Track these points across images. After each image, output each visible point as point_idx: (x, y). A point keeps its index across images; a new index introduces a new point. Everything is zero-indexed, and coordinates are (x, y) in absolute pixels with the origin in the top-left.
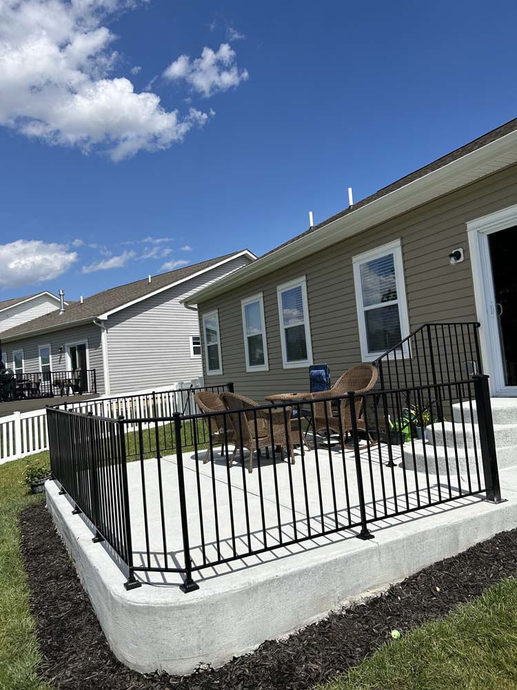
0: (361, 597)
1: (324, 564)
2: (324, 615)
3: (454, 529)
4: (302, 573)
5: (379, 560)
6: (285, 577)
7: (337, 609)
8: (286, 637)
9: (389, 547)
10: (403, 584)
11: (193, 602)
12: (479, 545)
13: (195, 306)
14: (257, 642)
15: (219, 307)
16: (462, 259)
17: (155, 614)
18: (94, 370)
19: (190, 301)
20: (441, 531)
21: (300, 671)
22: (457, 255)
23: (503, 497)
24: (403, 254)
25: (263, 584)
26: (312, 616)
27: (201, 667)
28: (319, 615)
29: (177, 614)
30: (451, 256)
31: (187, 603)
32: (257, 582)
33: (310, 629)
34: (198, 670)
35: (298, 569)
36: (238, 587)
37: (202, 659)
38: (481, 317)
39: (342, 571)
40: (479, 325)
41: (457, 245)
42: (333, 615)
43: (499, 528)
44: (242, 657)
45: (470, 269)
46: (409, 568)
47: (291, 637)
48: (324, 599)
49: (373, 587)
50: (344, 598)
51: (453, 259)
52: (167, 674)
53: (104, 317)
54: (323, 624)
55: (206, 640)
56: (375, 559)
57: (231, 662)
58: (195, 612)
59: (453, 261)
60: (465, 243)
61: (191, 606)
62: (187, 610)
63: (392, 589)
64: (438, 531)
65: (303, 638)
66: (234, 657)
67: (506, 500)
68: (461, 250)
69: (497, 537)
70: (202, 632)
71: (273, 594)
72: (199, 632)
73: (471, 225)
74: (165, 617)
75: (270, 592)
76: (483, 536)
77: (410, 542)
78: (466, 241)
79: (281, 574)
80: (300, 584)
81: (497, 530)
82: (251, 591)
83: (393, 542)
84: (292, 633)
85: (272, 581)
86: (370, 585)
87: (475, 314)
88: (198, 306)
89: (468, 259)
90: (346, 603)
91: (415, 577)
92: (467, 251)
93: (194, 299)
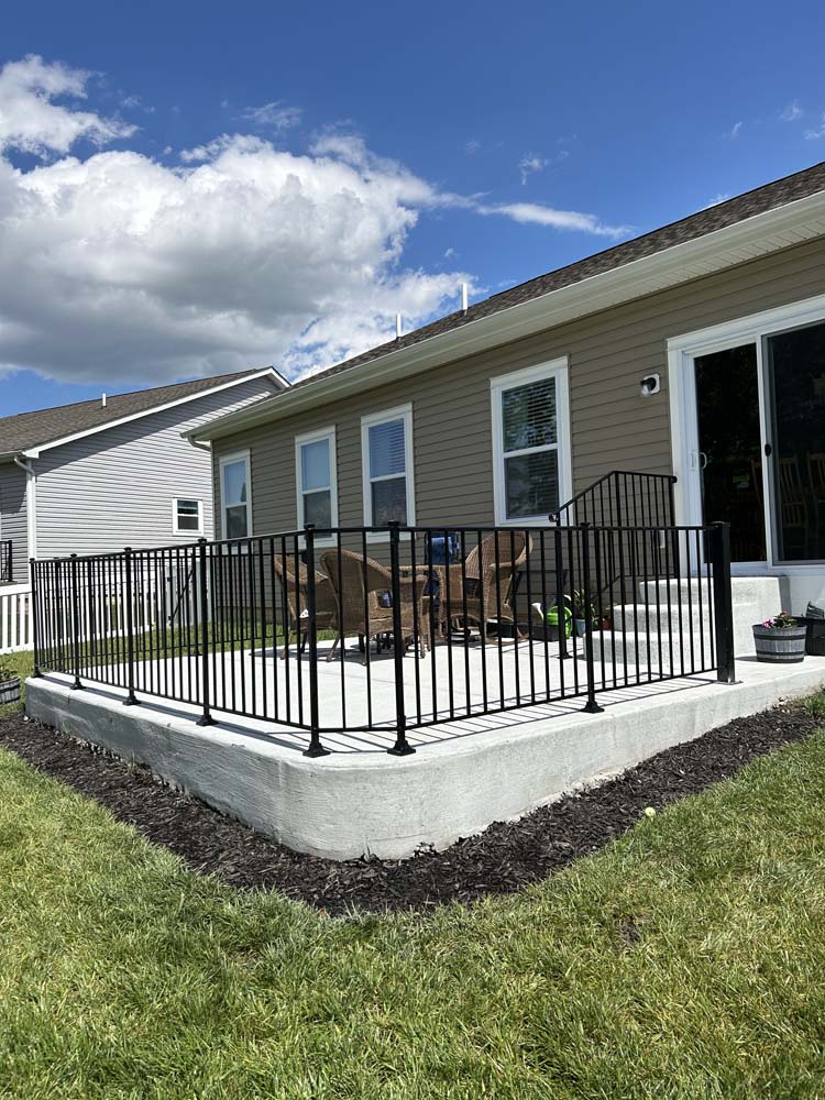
0: (595, 780)
1: (557, 734)
2: (556, 797)
3: (691, 707)
4: (534, 742)
5: (614, 735)
6: (517, 744)
7: (570, 792)
8: (517, 819)
9: (624, 722)
10: (638, 768)
11: (415, 764)
12: (716, 730)
13: (208, 444)
14: (484, 822)
15: (252, 446)
16: (657, 389)
17: (366, 779)
18: (10, 542)
19: (198, 435)
20: (678, 709)
21: (549, 849)
22: (652, 383)
23: (737, 680)
24: (570, 378)
25: (493, 749)
26: (545, 795)
27: (422, 849)
28: (551, 796)
29: (396, 778)
30: (643, 383)
31: (408, 765)
32: (486, 746)
33: (543, 810)
34: (417, 853)
35: (528, 736)
36: (466, 751)
37: (424, 839)
38: (677, 468)
39: (575, 745)
40: (675, 480)
41: (653, 369)
42: (566, 798)
43: (735, 712)
44: (470, 838)
45: (667, 404)
46: (644, 751)
47: (522, 819)
48: (555, 778)
49: (606, 770)
50: (577, 780)
51: (646, 387)
52: (378, 859)
53: (33, 453)
54: (556, 806)
55: (429, 814)
56: (610, 734)
57: (457, 844)
58: (417, 778)
59: (645, 390)
60: (663, 367)
61: (413, 768)
62: (408, 775)
63: (627, 773)
64: (676, 709)
65: (538, 820)
66: (460, 839)
67: (741, 682)
68: (656, 377)
69: (733, 722)
70: (425, 803)
71: (503, 764)
72: (422, 804)
73: (672, 343)
74: (380, 783)
75: (500, 760)
76: (719, 721)
77: (648, 718)
78: (665, 366)
79: (512, 740)
80: (531, 755)
81: (733, 716)
82: (479, 756)
83: (630, 716)
84: (523, 815)
85: (502, 747)
86: (604, 767)
87: (670, 466)
88: (213, 442)
89: (665, 390)
90: (579, 785)
91: (651, 761)
92: (664, 379)
93: (205, 432)
